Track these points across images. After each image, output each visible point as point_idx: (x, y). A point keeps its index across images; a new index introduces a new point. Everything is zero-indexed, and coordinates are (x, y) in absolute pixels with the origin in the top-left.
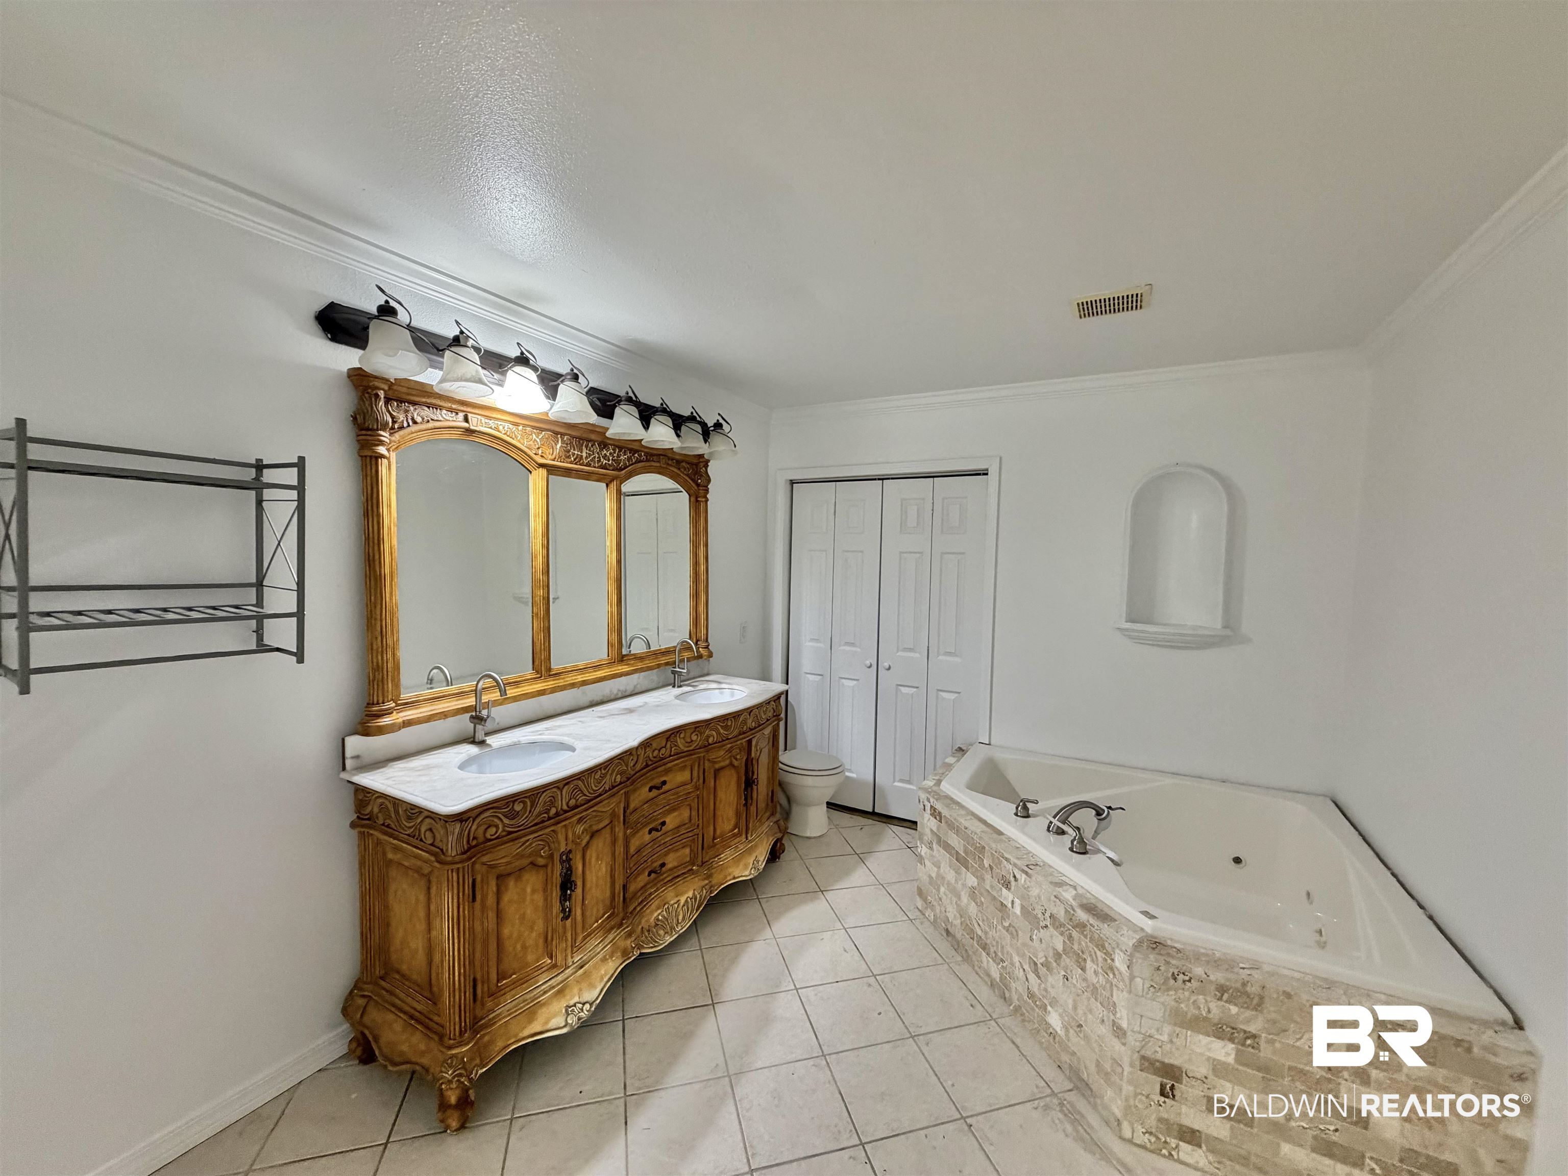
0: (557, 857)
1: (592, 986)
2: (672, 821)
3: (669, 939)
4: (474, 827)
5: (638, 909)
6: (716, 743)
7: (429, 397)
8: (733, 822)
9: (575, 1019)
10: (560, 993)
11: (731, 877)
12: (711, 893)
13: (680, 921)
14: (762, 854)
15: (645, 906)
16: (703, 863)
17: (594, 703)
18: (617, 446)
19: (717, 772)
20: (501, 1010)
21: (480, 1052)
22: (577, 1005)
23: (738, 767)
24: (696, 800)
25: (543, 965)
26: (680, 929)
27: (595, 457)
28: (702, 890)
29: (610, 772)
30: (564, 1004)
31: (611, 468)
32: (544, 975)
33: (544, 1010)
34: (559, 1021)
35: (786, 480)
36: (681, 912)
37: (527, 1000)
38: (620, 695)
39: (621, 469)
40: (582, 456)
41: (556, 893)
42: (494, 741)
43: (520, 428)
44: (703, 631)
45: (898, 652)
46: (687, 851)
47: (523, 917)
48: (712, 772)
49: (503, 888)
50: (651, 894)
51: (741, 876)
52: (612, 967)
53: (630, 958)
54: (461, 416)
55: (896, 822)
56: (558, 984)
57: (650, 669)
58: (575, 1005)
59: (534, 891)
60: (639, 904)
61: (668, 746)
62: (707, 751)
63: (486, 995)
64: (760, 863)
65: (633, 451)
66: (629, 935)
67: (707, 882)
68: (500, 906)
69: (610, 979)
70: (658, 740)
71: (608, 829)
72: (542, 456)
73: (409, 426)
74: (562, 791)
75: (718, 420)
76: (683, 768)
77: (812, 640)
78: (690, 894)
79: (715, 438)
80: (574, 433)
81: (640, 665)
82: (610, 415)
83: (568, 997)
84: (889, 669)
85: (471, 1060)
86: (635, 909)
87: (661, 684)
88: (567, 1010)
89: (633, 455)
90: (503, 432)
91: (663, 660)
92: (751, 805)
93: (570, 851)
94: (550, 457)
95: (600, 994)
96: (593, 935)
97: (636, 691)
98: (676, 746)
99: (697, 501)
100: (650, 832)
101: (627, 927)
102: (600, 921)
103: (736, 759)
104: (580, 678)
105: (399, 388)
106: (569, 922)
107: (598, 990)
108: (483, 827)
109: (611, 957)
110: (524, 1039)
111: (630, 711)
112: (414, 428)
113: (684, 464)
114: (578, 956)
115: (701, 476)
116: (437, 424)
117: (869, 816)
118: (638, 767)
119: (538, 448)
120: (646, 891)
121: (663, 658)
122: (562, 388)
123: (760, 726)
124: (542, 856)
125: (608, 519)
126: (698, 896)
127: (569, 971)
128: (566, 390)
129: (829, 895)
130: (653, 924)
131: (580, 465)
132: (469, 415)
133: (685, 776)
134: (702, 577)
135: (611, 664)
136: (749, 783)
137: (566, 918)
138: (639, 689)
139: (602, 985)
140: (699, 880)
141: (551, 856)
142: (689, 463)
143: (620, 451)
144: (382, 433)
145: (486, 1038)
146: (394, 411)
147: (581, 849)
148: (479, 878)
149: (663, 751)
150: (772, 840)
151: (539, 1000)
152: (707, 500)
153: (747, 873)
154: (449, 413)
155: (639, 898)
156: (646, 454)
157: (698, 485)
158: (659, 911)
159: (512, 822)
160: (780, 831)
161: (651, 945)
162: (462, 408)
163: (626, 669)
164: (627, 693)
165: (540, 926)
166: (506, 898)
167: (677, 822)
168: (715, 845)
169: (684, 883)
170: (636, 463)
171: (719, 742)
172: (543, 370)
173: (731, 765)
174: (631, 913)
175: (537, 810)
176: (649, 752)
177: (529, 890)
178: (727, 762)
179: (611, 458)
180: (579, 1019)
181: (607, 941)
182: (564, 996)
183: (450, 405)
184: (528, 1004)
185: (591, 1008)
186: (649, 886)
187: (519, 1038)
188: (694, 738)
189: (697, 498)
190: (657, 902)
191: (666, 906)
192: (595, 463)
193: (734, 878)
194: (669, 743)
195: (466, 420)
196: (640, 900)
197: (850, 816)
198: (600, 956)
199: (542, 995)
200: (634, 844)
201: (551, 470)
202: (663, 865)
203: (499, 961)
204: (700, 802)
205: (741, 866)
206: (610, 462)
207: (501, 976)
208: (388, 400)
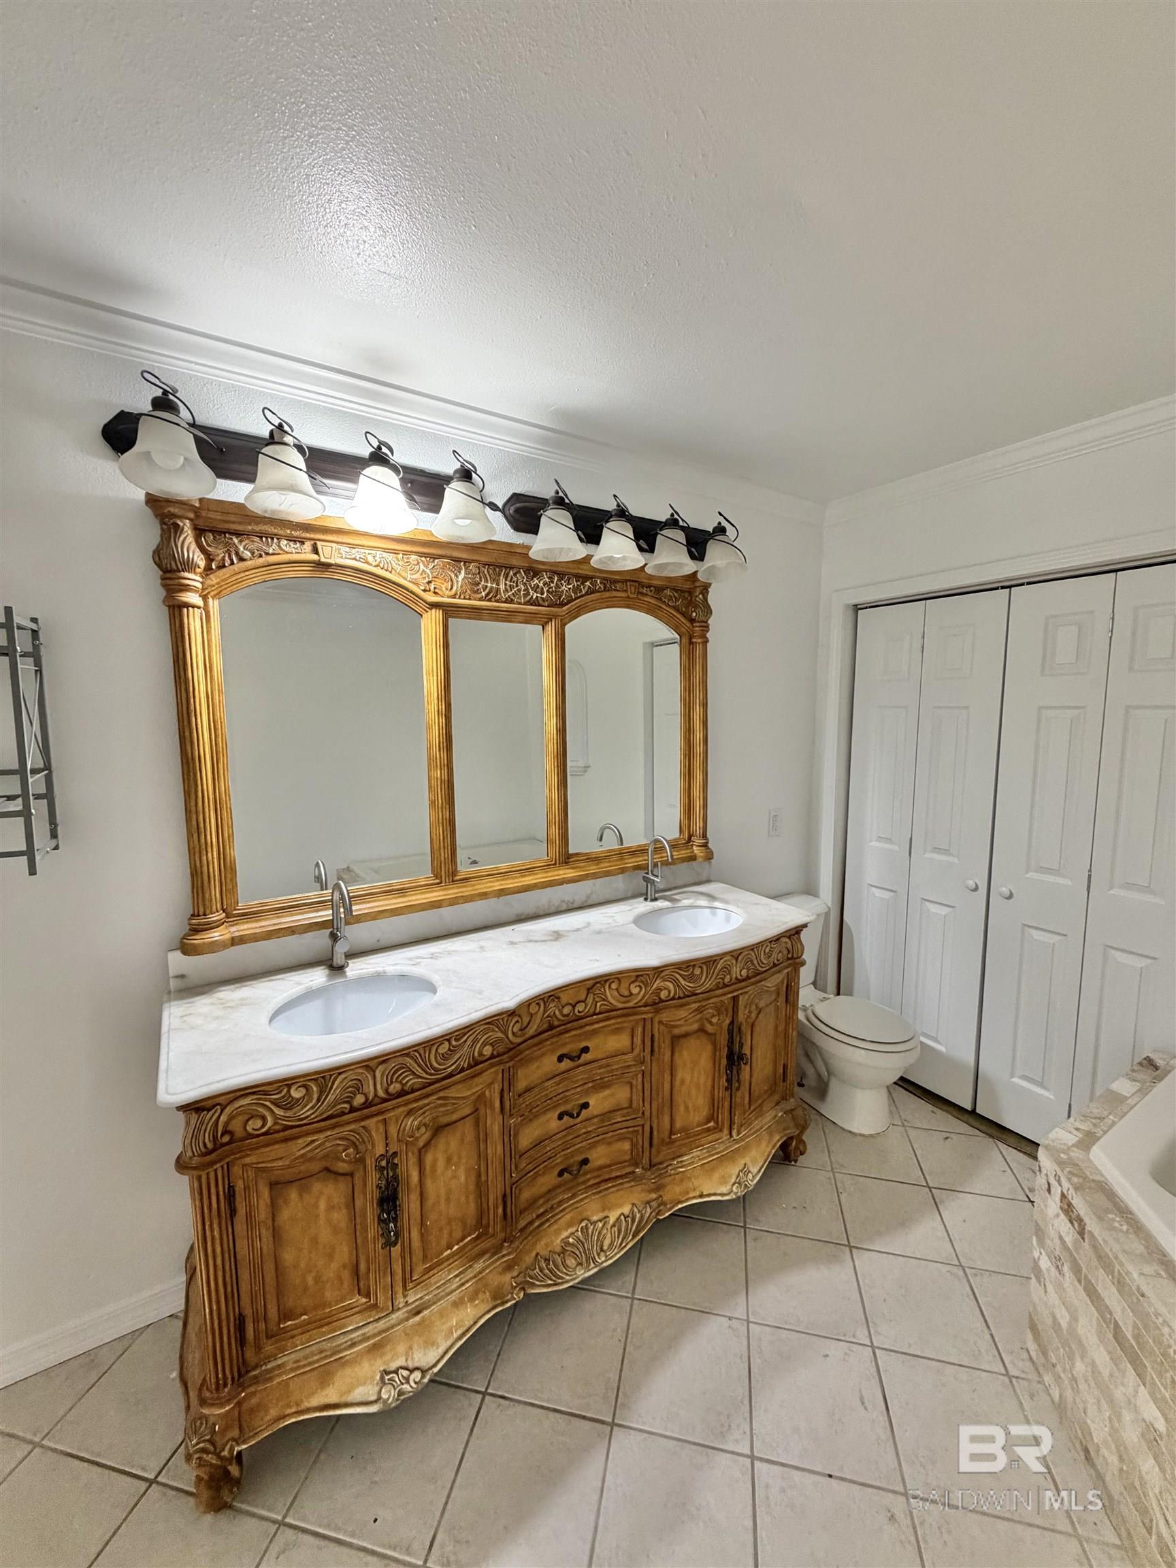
0: (369, 1162)
1: (432, 1344)
2: (598, 1103)
3: (582, 1274)
4: (223, 1118)
5: (536, 1224)
6: (673, 999)
7: (257, 523)
8: (705, 1112)
9: (394, 1393)
10: (377, 1348)
11: (698, 1193)
12: (658, 1214)
13: (605, 1248)
14: (755, 1160)
15: (548, 1220)
16: (651, 1166)
17: (523, 917)
18: (555, 573)
19: (676, 1040)
20: (287, 1359)
21: (241, 1422)
22: (401, 1371)
23: (714, 1034)
24: (640, 1076)
25: (355, 1305)
26: (604, 1261)
27: (519, 590)
28: (645, 1207)
29: (469, 1042)
30: (380, 1365)
31: (546, 604)
32: (357, 1317)
33: (348, 1371)
34: (367, 1391)
35: (847, 606)
36: (609, 1235)
37: (325, 1350)
38: (564, 907)
39: (562, 605)
40: (498, 590)
41: (371, 1213)
42: (356, 968)
43: (400, 556)
44: (699, 823)
45: (1027, 873)
46: (626, 1146)
47: (314, 1241)
48: (668, 1041)
49: (280, 1201)
50: (560, 1203)
51: (715, 1194)
52: (472, 1315)
53: (507, 1302)
54: (308, 546)
55: (1012, 1140)
56: (374, 1336)
57: (607, 874)
58: (396, 1372)
59: (331, 1208)
60: (538, 1217)
61: (590, 1000)
62: (657, 1011)
63: (262, 1336)
64: (750, 1176)
65: (583, 578)
66: (509, 1267)
67: (654, 1196)
68: (276, 1223)
69: (464, 1334)
70: (571, 991)
71: (469, 1122)
72: (435, 593)
73: (232, 563)
74: (374, 1072)
75: (720, 523)
76: (617, 1031)
77: (880, 839)
78: (626, 1210)
79: (714, 552)
80: (483, 559)
81: (593, 869)
82: (533, 529)
83: (388, 1357)
84: (1011, 896)
85: (224, 1430)
86: (531, 1223)
87: (629, 895)
88: (382, 1378)
89: (583, 583)
90: (374, 564)
91: (631, 862)
92: (738, 1089)
93: (395, 1154)
94: (447, 593)
95: (442, 1357)
96: (445, 1264)
97: (590, 902)
98: (604, 1000)
99: (691, 643)
100: (560, 1117)
101: (508, 1254)
102: (456, 1247)
103: (711, 1023)
104: (497, 885)
105: (211, 515)
106: (396, 1251)
107: (441, 1350)
108: (241, 1119)
109: (472, 1299)
110: (308, 1410)
111: (557, 936)
112: (239, 566)
113: (668, 592)
114: (416, 1294)
115: (696, 606)
116: (272, 559)
117: (966, 1117)
118: (531, 1031)
119: (429, 582)
120: (553, 1198)
121: (633, 860)
122: (448, 492)
123: (757, 976)
124: (344, 1161)
125: (545, 673)
126: (638, 1216)
127: (395, 1317)
128: (453, 495)
129: (862, 1259)
130: (558, 1249)
131: (497, 601)
132: (318, 542)
133: (619, 1042)
134: (698, 749)
135: (549, 866)
136: (735, 1059)
137: (389, 1244)
138: (594, 899)
139: (449, 1343)
140: (643, 1191)
141: (362, 1161)
142: (677, 591)
143: (560, 579)
144: (186, 575)
145: (254, 1401)
146: (209, 546)
147: (416, 1151)
148: (240, 1185)
149: (580, 1007)
150: (778, 1139)
151: (341, 1355)
152: (706, 642)
153: (724, 1190)
154: (291, 543)
155: (539, 1208)
156: (604, 580)
157: (692, 621)
158: (570, 1230)
159: (289, 1113)
160: (797, 1126)
161: (550, 1282)
162: (308, 535)
163: (569, 873)
164: (575, 905)
165: (344, 1253)
166: (285, 1215)
167: (607, 1105)
168: (672, 1142)
169: (618, 1191)
170: (587, 594)
171: (680, 998)
172: (407, 469)
173: (702, 1030)
174: (522, 1230)
175: (331, 1097)
176: (552, 1008)
177: (322, 1205)
178: (695, 1026)
179: (545, 590)
180: (401, 1393)
181: (470, 1274)
182: (382, 1356)
183: (288, 532)
184: (326, 1357)
185: (423, 1377)
186: (559, 1191)
187: (302, 1407)
188: (635, 990)
189: (690, 638)
190: (568, 1217)
191: (583, 1224)
192: (520, 598)
193: (701, 1196)
194: (591, 997)
195: (315, 551)
196: (542, 1210)
197: (930, 1107)
198: (453, 1297)
199: (346, 1349)
200: (526, 1138)
201: (449, 611)
202: (585, 1161)
203: (279, 1294)
204: (647, 1079)
205: (716, 1176)
206: (544, 596)
207: (285, 1315)
208: (199, 532)
